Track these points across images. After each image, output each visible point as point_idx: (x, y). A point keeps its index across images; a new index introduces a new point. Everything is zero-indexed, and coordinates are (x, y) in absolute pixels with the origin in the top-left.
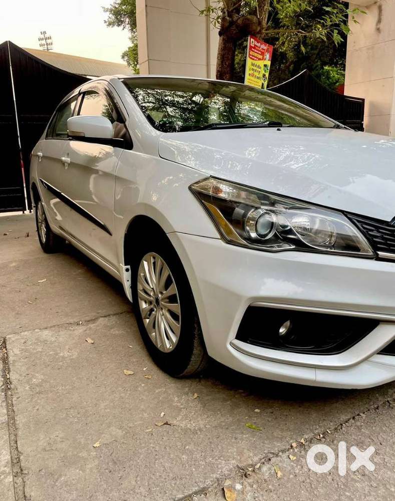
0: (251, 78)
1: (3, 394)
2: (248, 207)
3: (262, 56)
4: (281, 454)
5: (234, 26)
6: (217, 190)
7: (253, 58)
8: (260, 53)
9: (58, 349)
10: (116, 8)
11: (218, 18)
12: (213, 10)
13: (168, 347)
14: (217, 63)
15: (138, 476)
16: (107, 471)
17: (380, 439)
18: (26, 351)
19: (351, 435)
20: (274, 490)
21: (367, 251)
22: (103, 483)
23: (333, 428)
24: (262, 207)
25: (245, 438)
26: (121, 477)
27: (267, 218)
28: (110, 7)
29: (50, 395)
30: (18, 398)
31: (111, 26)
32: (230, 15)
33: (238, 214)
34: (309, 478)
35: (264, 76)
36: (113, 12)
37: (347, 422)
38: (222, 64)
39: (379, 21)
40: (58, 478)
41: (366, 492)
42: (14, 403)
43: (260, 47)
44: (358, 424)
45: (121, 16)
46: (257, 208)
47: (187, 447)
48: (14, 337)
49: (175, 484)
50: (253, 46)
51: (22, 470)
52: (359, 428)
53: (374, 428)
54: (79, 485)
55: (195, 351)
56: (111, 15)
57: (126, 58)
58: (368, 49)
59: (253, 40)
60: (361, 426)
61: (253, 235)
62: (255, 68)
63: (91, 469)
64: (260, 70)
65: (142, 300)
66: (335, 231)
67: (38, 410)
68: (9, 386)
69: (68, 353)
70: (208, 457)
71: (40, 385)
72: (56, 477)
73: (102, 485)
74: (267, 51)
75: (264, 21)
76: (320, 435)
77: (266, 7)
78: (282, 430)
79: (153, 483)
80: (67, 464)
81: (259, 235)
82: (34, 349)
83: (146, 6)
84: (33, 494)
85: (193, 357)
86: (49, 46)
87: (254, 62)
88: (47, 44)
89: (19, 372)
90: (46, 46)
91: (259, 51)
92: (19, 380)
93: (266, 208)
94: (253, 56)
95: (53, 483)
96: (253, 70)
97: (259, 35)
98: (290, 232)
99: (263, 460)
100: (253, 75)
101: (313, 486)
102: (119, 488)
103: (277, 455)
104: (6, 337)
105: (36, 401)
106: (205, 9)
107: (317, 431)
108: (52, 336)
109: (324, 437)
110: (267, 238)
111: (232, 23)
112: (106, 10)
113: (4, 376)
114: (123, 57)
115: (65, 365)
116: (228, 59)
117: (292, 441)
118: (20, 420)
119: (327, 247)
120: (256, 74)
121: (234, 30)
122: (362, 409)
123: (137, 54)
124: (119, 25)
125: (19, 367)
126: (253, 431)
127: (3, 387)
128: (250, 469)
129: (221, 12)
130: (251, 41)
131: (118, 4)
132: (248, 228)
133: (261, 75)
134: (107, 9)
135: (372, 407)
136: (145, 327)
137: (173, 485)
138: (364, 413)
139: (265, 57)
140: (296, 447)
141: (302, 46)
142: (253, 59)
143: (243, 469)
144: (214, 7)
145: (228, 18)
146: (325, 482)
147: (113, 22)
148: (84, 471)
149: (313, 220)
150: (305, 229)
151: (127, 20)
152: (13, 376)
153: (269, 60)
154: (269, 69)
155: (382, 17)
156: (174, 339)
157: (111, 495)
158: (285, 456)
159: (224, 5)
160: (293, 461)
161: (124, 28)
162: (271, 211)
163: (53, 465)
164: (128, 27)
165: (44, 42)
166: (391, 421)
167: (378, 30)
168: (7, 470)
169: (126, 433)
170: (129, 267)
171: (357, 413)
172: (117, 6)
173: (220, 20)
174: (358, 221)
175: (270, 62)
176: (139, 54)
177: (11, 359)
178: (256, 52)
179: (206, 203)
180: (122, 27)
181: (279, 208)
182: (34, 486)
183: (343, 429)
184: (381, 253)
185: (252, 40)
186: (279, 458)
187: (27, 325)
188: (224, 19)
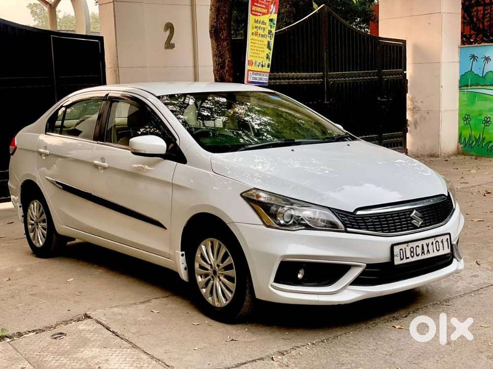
0: (255, 37)
2: (278, 206)
3: (266, 10)
6: (258, 196)
7: (256, 13)
8: (264, 6)
9: (134, 317)
13: (224, 302)
14: (211, 17)
21: (342, 228)
24: (286, 206)
25: (281, 342)
27: (289, 212)
33: (273, 210)
35: (270, 32)
37: (341, 335)
38: (217, 19)
46: (283, 207)
47: (248, 347)
52: (348, 337)
53: (356, 337)
55: (247, 298)
61: (282, 222)
62: (258, 25)
64: (264, 26)
65: (198, 275)
66: (326, 219)
69: (144, 318)
78: (302, 339)
81: (285, 222)
82: (115, 318)
85: (245, 302)
87: (257, 18)
91: (263, 4)
93: (288, 206)
94: (256, 11)
96: (256, 27)
98: (302, 219)
99: (292, 350)
100: (256, 34)
107: (323, 339)
110: (290, 223)
115: (147, 323)
116: (225, 13)
119: (321, 227)
120: (260, 32)
125: (115, 326)
132: (278, 218)
133: (266, 32)
136: (202, 295)
138: (352, 332)
141: (314, 3)
142: (257, 15)
149: (315, 213)
150: (311, 218)
154: (275, 23)
156: (230, 295)
162: (291, 208)
170: (184, 252)
174: (337, 213)
175: (276, 15)
178: (259, 7)
179: (252, 204)
181: (295, 206)
183: (339, 338)
184: (348, 229)
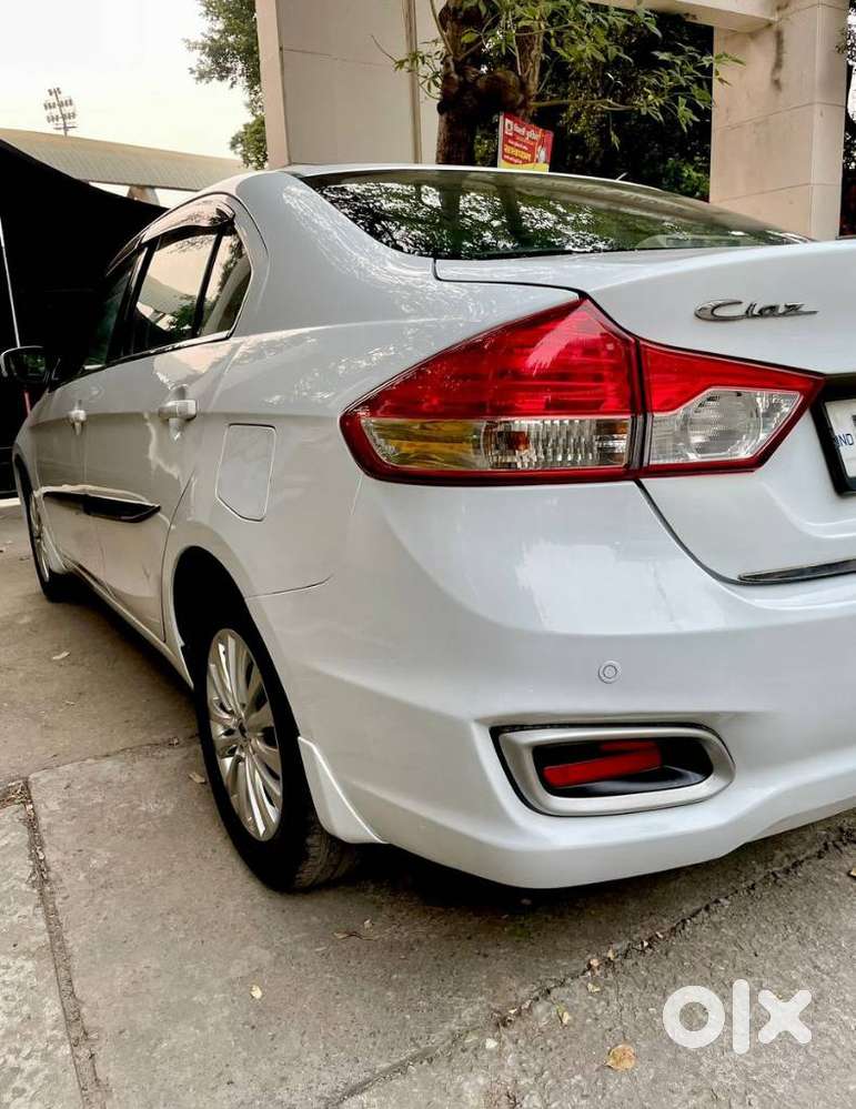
1: (35, 891)
3: (529, 156)
4: (569, 980)
5: (468, 92)
7: (512, 159)
8: (525, 148)
9: (134, 797)
10: (213, 40)
11: (436, 75)
12: (423, 58)
15: (304, 1033)
16: (247, 1027)
17: (756, 945)
18: (71, 804)
19: (701, 941)
20: (556, 1048)
22: (240, 1049)
23: (667, 928)
25: (504, 953)
26: (274, 1036)
28: (201, 39)
29: (128, 889)
30: (65, 898)
31: (204, 81)
32: (460, 69)
34: (621, 1023)
36: (207, 50)
37: (693, 916)
39: (778, 64)
40: (156, 1045)
41: (725, 1045)
42: (59, 907)
43: (525, 136)
44: (715, 918)
45: (226, 59)
47: (395, 976)
48: (44, 776)
49: (374, 1044)
50: (511, 134)
51: (86, 1034)
52: (716, 927)
53: (744, 926)
54: (196, 1055)
56: (204, 58)
57: (240, 148)
58: (757, 124)
59: (511, 123)
60: (721, 922)
63: (217, 1026)
67: (105, 918)
68: (45, 876)
69: (156, 805)
70: (434, 992)
71: (105, 871)
72: (152, 1043)
73: (240, 1053)
74: (542, 143)
75: (531, 82)
76: (642, 943)
77: (534, 53)
78: (572, 936)
79: (333, 1044)
80: (170, 1018)
82: (87, 799)
83: (281, 49)
84: (111, 1076)
86: (68, 121)
88: (64, 117)
89: (61, 847)
90: (61, 121)
91: (524, 144)
92: (63, 863)
95: (148, 1054)
97: (523, 111)
99: (537, 994)
101: (628, 1037)
102: (272, 1055)
103: (562, 984)
104: (27, 778)
105: (101, 903)
106: (406, 57)
107: (637, 935)
108: (121, 772)
109: (650, 946)
111: (465, 86)
112: (192, 46)
113: (34, 857)
114: (233, 146)
115: (152, 829)
117: (589, 956)
118: (75, 940)
121: (471, 101)
122: (724, 889)
123: (263, 140)
124: (221, 78)
125: (62, 837)
126: (518, 941)
127: (33, 878)
128: (512, 1012)
129: (442, 63)
130: (506, 125)
131: (219, 31)
134: (196, 43)
135: (743, 885)
137: (371, 1047)
138: (726, 898)
139: (537, 156)
140: (598, 968)
141: (612, 133)
142: (512, 162)
143: (498, 1012)
144: (425, 53)
145: (456, 77)
146: (650, 1029)
147: (210, 72)
148: (203, 1029)
151: (240, 66)
152: (51, 856)
153: (545, 162)
155: (784, 56)
157: (257, 1069)
158: (576, 983)
159: (446, 47)
160: (592, 994)
161: (234, 83)
163: (145, 1021)
164: (242, 81)
165: (56, 112)
166: (777, 911)
167: (777, 83)
168: (60, 1034)
169: (279, 955)
171: (713, 898)
172: (216, 37)
173: (439, 80)
175: (548, 165)
176: (268, 142)
177: (43, 821)
178: (517, 147)
180: (229, 82)
182: (110, 1060)
183: (687, 929)
185: (508, 121)
186: (566, 990)
187: (67, 749)
188: (447, 78)
